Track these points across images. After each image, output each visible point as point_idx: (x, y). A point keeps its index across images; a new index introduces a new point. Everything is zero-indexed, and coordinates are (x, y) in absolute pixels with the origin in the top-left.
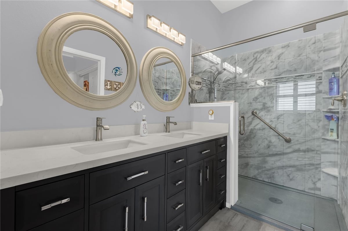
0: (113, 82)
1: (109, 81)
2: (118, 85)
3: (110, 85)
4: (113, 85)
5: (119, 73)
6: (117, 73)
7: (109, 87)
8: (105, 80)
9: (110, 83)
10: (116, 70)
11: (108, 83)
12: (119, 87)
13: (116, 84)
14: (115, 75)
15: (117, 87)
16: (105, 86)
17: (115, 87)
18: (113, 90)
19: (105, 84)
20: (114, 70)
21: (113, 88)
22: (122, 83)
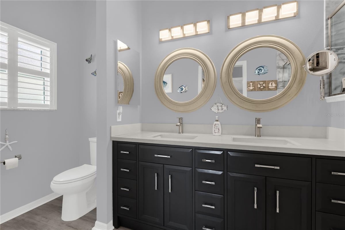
0: (256, 82)
1: (251, 82)
2: (263, 84)
3: (253, 86)
4: (256, 85)
5: (263, 71)
6: (260, 73)
7: (251, 88)
8: (247, 82)
9: (252, 84)
10: (259, 69)
11: (250, 84)
12: (264, 87)
13: (260, 83)
14: (259, 74)
15: (262, 86)
16: (248, 87)
17: (259, 87)
18: (256, 90)
19: (247, 86)
20: (257, 70)
21: (256, 88)
22: (268, 81)
